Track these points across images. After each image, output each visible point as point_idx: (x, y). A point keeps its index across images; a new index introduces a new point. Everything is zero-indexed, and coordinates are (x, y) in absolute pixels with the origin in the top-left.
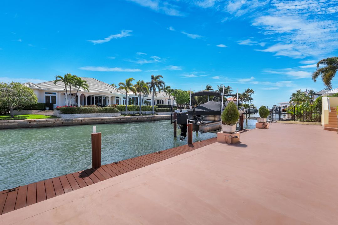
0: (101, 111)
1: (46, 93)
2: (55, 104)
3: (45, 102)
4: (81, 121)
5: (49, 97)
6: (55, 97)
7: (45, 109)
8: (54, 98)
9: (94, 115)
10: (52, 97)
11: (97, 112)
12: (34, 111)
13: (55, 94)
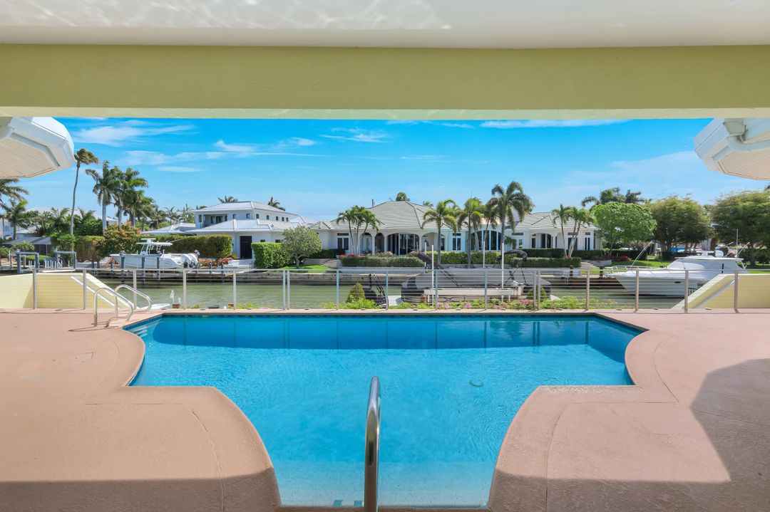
0: (395, 263)
1: (338, 234)
2: (348, 249)
3: (336, 247)
4: (363, 278)
5: (341, 239)
6: (348, 239)
7: (335, 258)
8: (346, 240)
9: (383, 269)
10: (345, 239)
11: (389, 265)
12: (322, 260)
13: (347, 234)
